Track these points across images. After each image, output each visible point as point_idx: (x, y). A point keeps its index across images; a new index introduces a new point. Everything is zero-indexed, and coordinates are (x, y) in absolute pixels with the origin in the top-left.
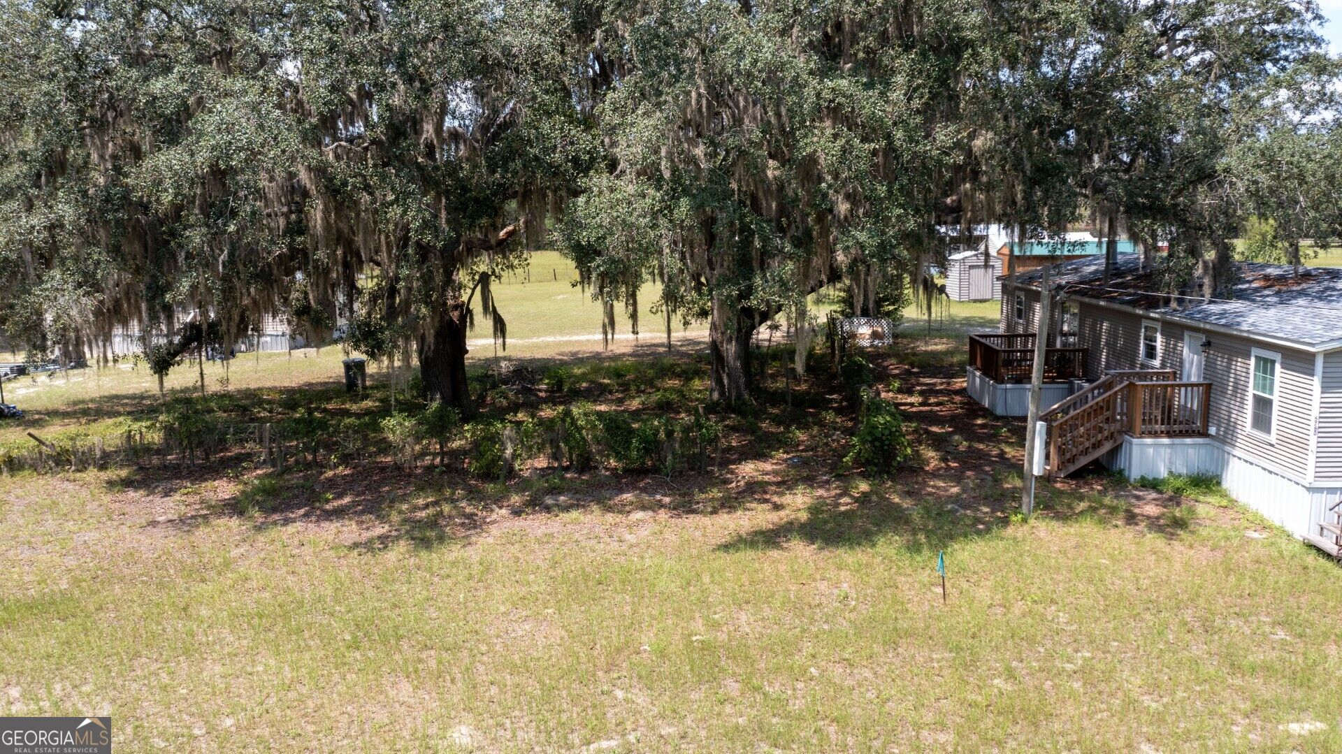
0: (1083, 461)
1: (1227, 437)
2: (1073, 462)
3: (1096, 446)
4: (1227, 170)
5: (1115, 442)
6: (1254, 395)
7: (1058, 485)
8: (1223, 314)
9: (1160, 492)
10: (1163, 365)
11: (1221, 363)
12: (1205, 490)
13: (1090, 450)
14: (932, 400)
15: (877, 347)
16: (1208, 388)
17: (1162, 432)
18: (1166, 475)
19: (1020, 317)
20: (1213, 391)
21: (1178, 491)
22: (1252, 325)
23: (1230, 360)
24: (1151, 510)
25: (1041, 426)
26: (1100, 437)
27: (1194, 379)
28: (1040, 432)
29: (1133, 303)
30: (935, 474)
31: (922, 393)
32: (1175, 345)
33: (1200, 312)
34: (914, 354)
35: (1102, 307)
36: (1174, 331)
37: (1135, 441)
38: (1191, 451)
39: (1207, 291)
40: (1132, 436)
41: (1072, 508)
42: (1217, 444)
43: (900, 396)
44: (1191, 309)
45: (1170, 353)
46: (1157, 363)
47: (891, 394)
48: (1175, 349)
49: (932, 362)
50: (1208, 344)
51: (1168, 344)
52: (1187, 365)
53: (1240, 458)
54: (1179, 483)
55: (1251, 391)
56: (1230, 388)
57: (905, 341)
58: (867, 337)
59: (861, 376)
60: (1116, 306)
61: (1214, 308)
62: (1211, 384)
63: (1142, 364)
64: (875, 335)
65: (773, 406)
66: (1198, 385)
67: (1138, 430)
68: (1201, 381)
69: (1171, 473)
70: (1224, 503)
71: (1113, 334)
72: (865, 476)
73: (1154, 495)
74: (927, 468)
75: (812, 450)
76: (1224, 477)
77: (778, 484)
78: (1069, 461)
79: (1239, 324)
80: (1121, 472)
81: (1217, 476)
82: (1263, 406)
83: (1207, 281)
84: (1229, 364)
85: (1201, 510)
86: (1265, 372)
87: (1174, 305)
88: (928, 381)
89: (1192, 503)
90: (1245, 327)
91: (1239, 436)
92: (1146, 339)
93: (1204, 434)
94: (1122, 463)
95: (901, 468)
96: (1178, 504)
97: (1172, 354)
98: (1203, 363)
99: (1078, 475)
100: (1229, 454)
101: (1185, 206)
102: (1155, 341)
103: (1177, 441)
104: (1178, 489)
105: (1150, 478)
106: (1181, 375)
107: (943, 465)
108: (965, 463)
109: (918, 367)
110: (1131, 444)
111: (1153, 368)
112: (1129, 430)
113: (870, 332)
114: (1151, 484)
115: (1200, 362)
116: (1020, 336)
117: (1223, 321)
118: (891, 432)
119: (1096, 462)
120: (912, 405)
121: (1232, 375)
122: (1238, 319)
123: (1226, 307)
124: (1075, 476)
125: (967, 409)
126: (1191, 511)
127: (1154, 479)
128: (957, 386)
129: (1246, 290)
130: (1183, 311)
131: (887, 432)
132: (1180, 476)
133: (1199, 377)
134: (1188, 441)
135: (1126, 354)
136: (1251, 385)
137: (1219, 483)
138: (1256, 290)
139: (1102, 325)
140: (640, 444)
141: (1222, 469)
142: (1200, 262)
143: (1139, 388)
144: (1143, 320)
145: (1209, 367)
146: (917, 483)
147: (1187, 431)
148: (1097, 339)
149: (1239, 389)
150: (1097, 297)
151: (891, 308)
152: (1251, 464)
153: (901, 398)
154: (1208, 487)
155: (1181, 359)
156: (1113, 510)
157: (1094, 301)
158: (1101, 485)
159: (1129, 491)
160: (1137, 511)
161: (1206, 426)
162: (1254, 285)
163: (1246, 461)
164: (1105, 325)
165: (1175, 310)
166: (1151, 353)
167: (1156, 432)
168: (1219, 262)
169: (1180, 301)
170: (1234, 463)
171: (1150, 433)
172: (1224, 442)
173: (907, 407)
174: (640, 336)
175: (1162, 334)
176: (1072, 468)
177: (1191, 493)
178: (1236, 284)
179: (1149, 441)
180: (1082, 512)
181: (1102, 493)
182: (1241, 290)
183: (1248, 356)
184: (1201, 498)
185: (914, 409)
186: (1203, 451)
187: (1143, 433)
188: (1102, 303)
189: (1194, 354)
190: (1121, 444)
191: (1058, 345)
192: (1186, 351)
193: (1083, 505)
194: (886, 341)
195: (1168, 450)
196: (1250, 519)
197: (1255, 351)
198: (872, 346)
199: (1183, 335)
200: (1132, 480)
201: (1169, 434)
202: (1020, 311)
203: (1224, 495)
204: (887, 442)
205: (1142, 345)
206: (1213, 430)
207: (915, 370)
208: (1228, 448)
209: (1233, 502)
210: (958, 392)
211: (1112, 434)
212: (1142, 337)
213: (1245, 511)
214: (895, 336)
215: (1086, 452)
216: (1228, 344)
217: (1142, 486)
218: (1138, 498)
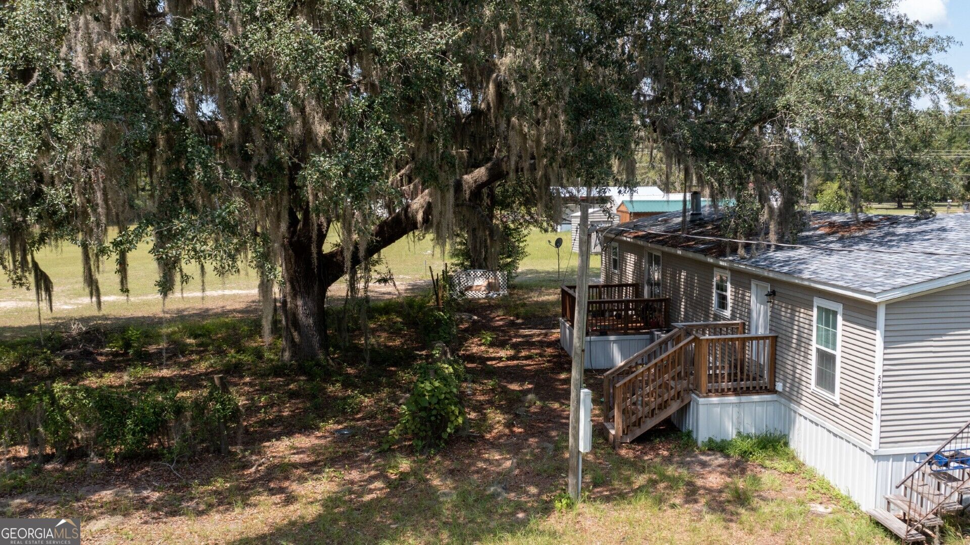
0: (650, 424)
1: (792, 395)
2: (639, 425)
3: (663, 406)
4: (787, 107)
5: (682, 401)
6: (818, 350)
7: (623, 452)
8: (786, 262)
9: (727, 456)
10: (733, 316)
11: (785, 313)
12: (772, 453)
13: (657, 411)
14: (523, 354)
15: (492, 298)
16: (774, 340)
17: (729, 390)
18: (734, 437)
19: (615, 268)
20: (779, 344)
21: (745, 454)
22: (814, 273)
23: (793, 310)
24: (714, 480)
25: (586, 395)
26: (666, 397)
27: (761, 332)
28: (584, 401)
29: (705, 252)
30: (494, 445)
31: (515, 346)
32: (743, 295)
33: (765, 259)
34: (524, 305)
35: (679, 256)
36: (742, 280)
37: (701, 400)
38: (759, 409)
39: (773, 238)
40: (698, 396)
41: (630, 483)
42: (783, 400)
43: (491, 350)
44: (758, 256)
45: (740, 302)
46: (727, 313)
47: (483, 348)
48: (743, 299)
49: (539, 313)
50: (772, 294)
51: (736, 293)
52: (754, 315)
53: (806, 418)
54: (746, 445)
55: (814, 346)
56: (794, 341)
57: (521, 292)
58: (483, 288)
59: (438, 333)
60: (690, 255)
61: (780, 255)
62: (777, 337)
63: (715, 315)
64: (490, 287)
65: (351, 365)
66: (764, 338)
67: (704, 389)
68: (768, 333)
69: (739, 433)
70: (791, 468)
71: (689, 283)
72: (410, 452)
73: (721, 460)
74: (488, 436)
75: (370, 418)
76: (791, 437)
77: (307, 466)
78: (634, 425)
79: (800, 271)
80: (689, 434)
81: (785, 435)
82: (826, 360)
83: (772, 227)
84: (793, 315)
85: (767, 477)
86: (827, 325)
87: (741, 251)
88: (527, 332)
89: (759, 469)
90: (806, 275)
91: (804, 393)
92: (718, 288)
93: (772, 390)
94: (690, 424)
95: (452, 441)
96: (743, 471)
97: (741, 304)
98: (769, 314)
99: (645, 439)
100: (795, 412)
101: (751, 148)
102: (726, 291)
103: (744, 398)
104: (745, 452)
105: (718, 440)
106: (749, 326)
107: (507, 431)
108: (532, 427)
109: (522, 319)
110: (697, 404)
111: (724, 319)
112: (696, 388)
113: (486, 283)
114: (718, 447)
115: (766, 313)
116: (615, 286)
117: (786, 269)
118: (439, 400)
119: (668, 421)
120: (500, 359)
121: (796, 327)
122: (801, 267)
123: (791, 254)
124: (639, 440)
125: (555, 363)
126: (756, 479)
127: (723, 441)
128: (553, 338)
129: (811, 237)
130: (751, 257)
131: (435, 400)
132: (748, 436)
133: (765, 329)
134: (756, 398)
135: (700, 305)
136: (814, 338)
137: (786, 444)
138: (821, 236)
139: (680, 275)
140: (137, 425)
141: (790, 429)
142: (766, 207)
143: (704, 343)
144: (715, 269)
145: (774, 318)
146: (469, 456)
147: (754, 388)
148: (676, 288)
149: (803, 343)
150: (674, 246)
151: (509, 260)
152: (817, 425)
153: (493, 352)
154: (775, 449)
155: (749, 309)
156: (673, 482)
157: (672, 250)
158: (668, 450)
159: (696, 456)
160: (699, 482)
161: (773, 382)
162: (819, 232)
163: (812, 421)
164: (683, 274)
165: (743, 258)
166: (723, 304)
167: (723, 390)
168: (785, 207)
169: (747, 247)
170: (800, 421)
171: (717, 391)
172: (790, 399)
173: (494, 362)
174: (208, 293)
175: (731, 284)
176: (639, 432)
177: (758, 457)
178: (802, 231)
179: (715, 400)
180: (640, 489)
181: (668, 460)
182: (807, 237)
183: (810, 307)
184: (768, 463)
185: (501, 364)
186: (770, 408)
187: (710, 391)
188: (679, 252)
189: (761, 304)
190: (689, 403)
191: (646, 296)
192: (753, 299)
193: (641, 480)
194: (501, 293)
195: (736, 409)
196: (817, 487)
197: (817, 302)
198: (487, 297)
199: (750, 284)
200: (700, 443)
201: (737, 392)
202: (615, 261)
203: (792, 458)
204: (434, 412)
205: (714, 295)
206: (779, 387)
207: (519, 321)
208: (793, 406)
209: (799, 465)
210: (550, 344)
211: (679, 393)
212: (714, 287)
213: (812, 477)
214: (511, 287)
215: (652, 413)
216: (791, 293)
217: (709, 450)
218: (704, 464)
